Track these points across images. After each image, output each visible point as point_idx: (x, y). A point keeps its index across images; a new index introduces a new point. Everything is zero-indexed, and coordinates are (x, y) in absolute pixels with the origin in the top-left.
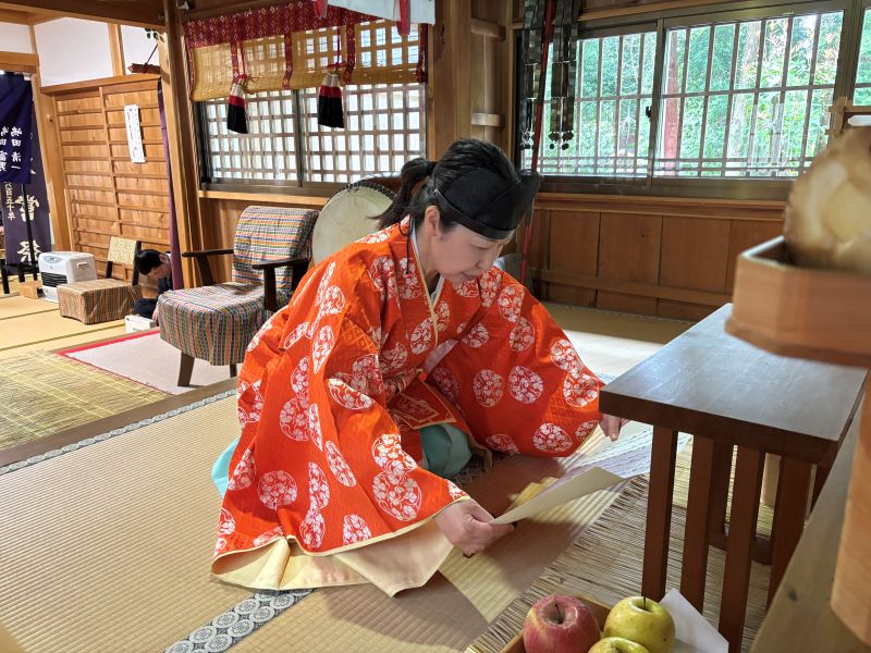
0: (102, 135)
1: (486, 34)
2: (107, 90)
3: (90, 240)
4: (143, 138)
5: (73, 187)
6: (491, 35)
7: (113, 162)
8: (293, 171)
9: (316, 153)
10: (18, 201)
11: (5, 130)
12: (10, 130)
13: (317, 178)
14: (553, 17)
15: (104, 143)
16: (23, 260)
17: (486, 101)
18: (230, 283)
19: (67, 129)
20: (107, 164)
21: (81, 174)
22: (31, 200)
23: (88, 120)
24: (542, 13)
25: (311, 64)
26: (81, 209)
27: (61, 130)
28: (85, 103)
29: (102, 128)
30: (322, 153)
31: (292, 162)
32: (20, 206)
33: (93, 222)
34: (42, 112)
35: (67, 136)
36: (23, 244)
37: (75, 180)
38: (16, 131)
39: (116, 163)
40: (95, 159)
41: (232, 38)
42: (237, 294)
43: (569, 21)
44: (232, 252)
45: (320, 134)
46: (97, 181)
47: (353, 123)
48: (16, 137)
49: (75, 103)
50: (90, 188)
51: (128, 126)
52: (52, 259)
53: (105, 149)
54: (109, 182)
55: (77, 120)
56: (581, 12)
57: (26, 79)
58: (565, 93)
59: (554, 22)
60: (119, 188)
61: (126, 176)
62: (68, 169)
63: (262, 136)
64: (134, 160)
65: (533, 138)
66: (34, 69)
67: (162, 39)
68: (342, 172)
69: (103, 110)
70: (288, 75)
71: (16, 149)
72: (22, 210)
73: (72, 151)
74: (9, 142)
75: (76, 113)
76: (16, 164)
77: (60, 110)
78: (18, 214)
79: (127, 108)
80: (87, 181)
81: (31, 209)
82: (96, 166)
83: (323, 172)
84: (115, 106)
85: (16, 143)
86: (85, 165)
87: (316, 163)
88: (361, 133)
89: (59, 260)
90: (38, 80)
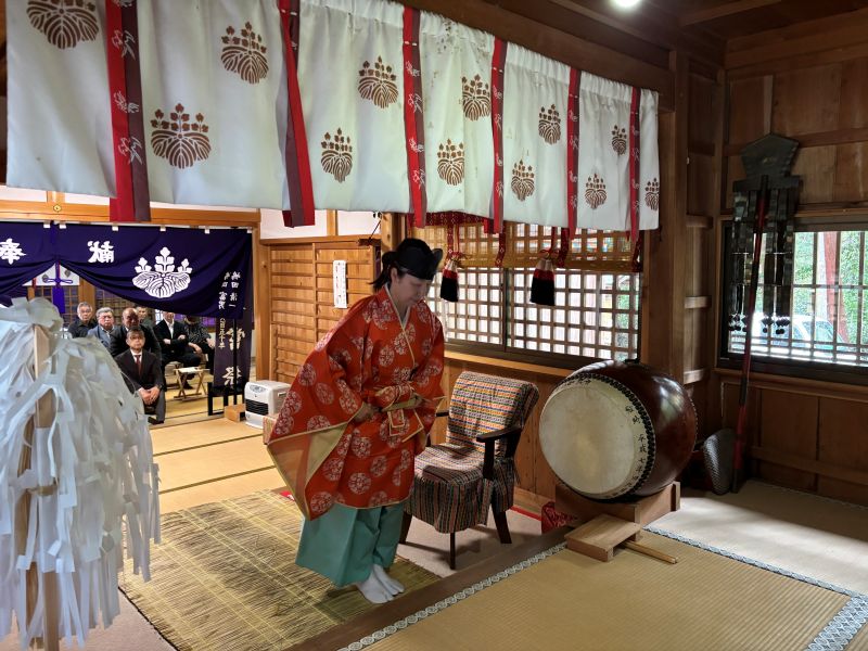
0: (311, 282)
1: (696, 227)
2: (319, 246)
3: (287, 370)
4: (347, 287)
5: (277, 323)
6: (701, 226)
7: (317, 306)
8: (495, 335)
9: (520, 322)
10: (228, 333)
11: (228, 275)
12: (232, 275)
13: (519, 344)
14: (765, 213)
15: (311, 288)
16: (226, 383)
17: (695, 285)
18: (445, 445)
19: (278, 274)
20: (311, 307)
21: (286, 312)
22: (239, 332)
23: (298, 268)
24: (754, 209)
25: (521, 245)
26: (282, 343)
27: (273, 274)
28: (298, 254)
29: (310, 275)
30: (526, 322)
31: (496, 327)
32: (230, 336)
33: (292, 354)
34: (258, 260)
35: (277, 280)
36: (228, 369)
37: (280, 317)
38: (236, 276)
39: (320, 307)
40: (300, 301)
41: (449, 221)
42: (454, 457)
43: (784, 217)
44: (447, 414)
45: (525, 306)
46: (301, 320)
47: (560, 299)
48: (235, 281)
49: (289, 254)
50: (292, 325)
51: (335, 276)
52: (257, 388)
53: (311, 294)
54: (312, 322)
55: (289, 268)
56: (796, 211)
57: (249, 232)
58: (779, 282)
59: (767, 217)
60: (320, 328)
61: (328, 319)
62: (274, 308)
63: (467, 302)
64: (337, 305)
65: (744, 320)
66: (256, 225)
67: (385, 218)
68: (545, 341)
69: (314, 262)
70: (501, 256)
71: (235, 290)
72: (231, 340)
73: (280, 293)
74: (229, 285)
75: (288, 261)
76: (233, 303)
77: (274, 258)
78: (227, 344)
79: (336, 262)
80: (290, 318)
81: (239, 339)
82: (300, 306)
83: (526, 339)
84: (325, 260)
85: (235, 285)
86: (290, 305)
87: (519, 330)
88: (567, 308)
89: (263, 390)
90: (258, 233)
